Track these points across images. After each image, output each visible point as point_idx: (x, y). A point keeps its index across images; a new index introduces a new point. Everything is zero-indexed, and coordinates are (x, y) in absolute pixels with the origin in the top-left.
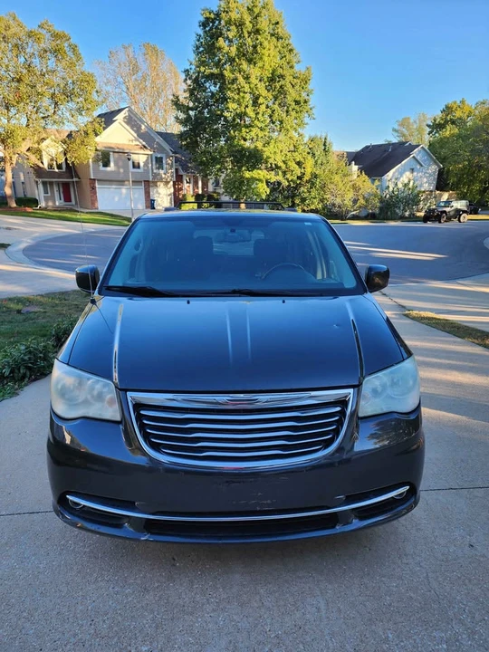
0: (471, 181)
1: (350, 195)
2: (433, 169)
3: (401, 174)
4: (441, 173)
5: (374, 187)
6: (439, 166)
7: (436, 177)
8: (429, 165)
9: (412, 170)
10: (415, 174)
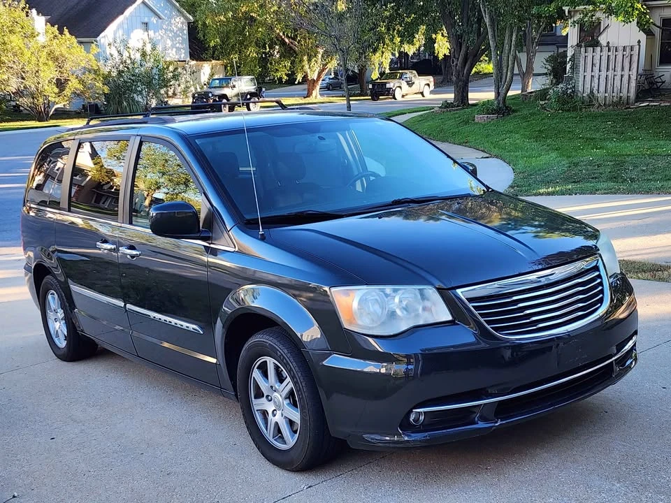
0: (241, 43)
1: (49, 73)
2: (179, 23)
3: (128, 32)
4: (192, 29)
5: (91, 56)
6: (186, 18)
7: (186, 37)
8: (170, 17)
9: (146, 26)
10: (151, 33)
